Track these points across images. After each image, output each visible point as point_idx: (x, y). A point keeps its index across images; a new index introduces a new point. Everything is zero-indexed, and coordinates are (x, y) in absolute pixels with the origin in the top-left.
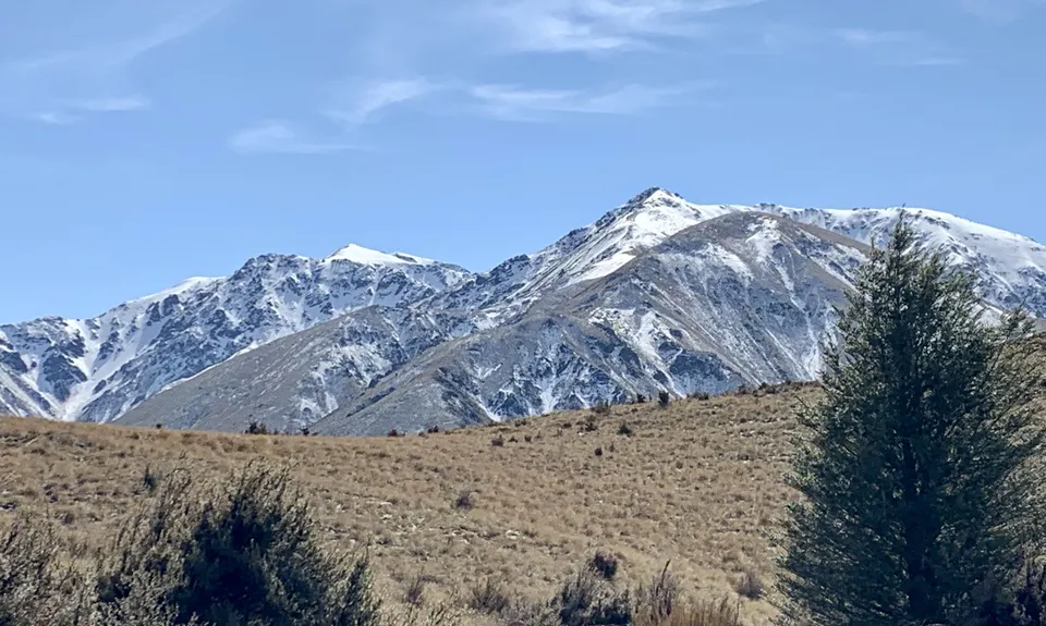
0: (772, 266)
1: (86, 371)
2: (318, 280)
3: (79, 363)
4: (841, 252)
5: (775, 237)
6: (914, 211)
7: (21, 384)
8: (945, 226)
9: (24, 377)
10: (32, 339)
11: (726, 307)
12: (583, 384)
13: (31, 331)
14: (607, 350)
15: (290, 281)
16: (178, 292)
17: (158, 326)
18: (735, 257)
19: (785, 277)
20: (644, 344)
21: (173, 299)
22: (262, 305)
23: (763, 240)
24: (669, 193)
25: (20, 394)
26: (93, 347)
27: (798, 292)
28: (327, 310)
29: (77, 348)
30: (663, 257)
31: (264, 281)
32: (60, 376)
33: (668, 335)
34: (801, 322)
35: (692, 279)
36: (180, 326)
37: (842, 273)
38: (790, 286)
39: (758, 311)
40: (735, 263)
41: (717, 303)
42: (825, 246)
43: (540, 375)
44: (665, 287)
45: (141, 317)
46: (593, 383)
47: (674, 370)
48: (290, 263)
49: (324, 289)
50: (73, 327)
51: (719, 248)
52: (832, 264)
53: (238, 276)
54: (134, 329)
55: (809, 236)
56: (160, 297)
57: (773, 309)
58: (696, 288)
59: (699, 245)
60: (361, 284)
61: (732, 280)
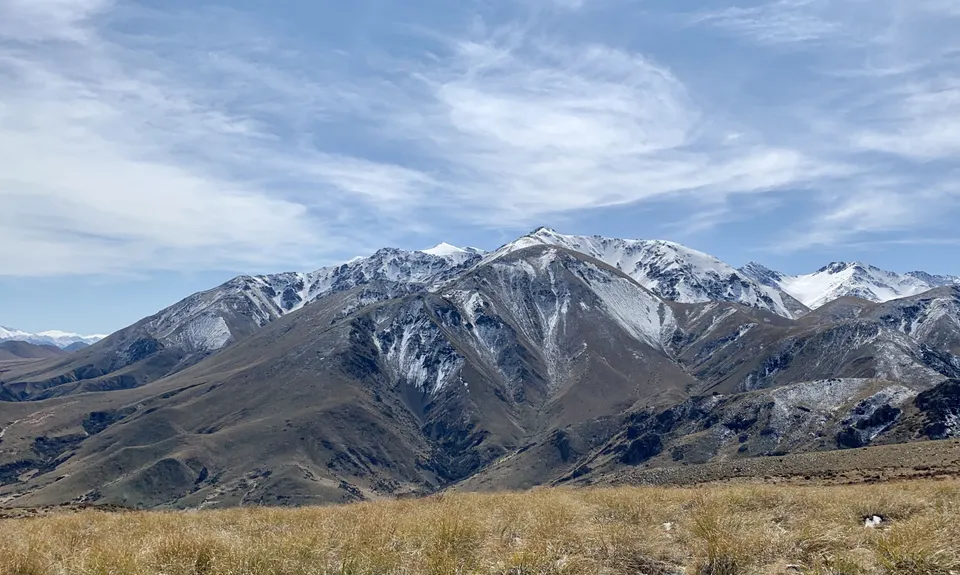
0: (547, 272)
1: (302, 296)
2: (407, 260)
3: (300, 294)
4: (585, 265)
5: (553, 258)
6: (662, 242)
7: (271, 301)
8: (676, 250)
9: (274, 299)
10: (280, 281)
11: (518, 291)
12: (425, 329)
13: (280, 278)
14: (445, 311)
15: (395, 260)
16: (348, 263)
17: (336, 278)
18: (531, 267)
19: (552, 278)
20: (469, 308)
21: (346, 266)
22: (380, 271)
23: (546, 259)
24: (548, 229)
25: (270, 306)
26: (307, 286)
27: (556, 285)
28: (408, 274)
29: (300, 286)
30: (495, 266)
31: (383, 260)
32: (290, 298)
33: (482, 304)
34: (554, 300)
35: (506, 275)
36: (344, 278)
37: (583, 275)
38: (553, 281)
39: (534, 293)
40: (530, 270)
41: (515, 289)
42: (578, 262)
43: (407, 323)
44: (491, 281)
45: (331, 273)
46: (429, 328)
47: (478, 322)
48: (396, 252)
49: (409, 265)
50: (300, 276)
51: (524, 262)
52: (579, 271)
53: (372, 258)
54: (326, 279)
55: (571, 257)
56: (340, 264)
57: (541, 293)
58: (507, 281)
59: (516, 260)
60: (425, 263)
61: (526, 277)
